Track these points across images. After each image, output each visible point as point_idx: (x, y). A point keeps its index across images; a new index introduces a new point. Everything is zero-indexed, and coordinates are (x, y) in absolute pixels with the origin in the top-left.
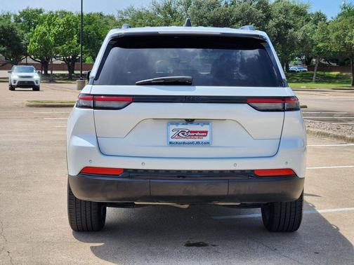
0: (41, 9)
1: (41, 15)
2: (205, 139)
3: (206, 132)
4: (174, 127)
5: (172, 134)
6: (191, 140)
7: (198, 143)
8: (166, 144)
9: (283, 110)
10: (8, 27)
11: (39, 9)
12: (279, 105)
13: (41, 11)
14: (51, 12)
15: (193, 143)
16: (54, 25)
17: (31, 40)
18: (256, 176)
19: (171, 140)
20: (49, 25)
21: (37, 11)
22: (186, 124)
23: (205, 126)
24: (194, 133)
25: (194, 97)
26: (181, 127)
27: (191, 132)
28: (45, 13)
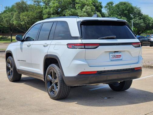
2: (121, 58)
3: (121, 56)
4: (111, 54)
5: (111, 57)
6: (117, 59)
7: (119, 59)
15: (117, 60)
19: (111, 59)
22: (115, 53)
23: (120, 53)
25: (115, 43)
26: (113, 54)
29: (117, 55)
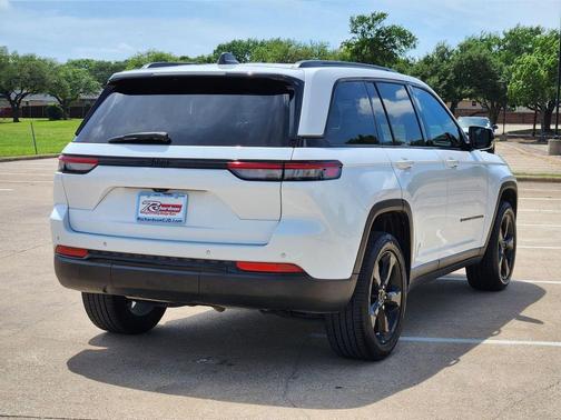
0: (538, 28)
1: (538, 36)
2: (179, 216)
3: (180, 207)
4: (144, 198)
5: (142, 207)
6: (161, 216)
7: (169, 220)
8: (134, 220)
9: (282, 179)
10: (479, 57)
11: (534, 28)
12: (278, 173)
13: (538, 31)
14: (554, 31)
15: (163, 220)
16: (551, 53)
17: (513, 76)
18: (238, 269)
19: (140, 215)
20: (543, 51)
21: (532, 30)
23: (179, 198)
24: (166, 208)
26: (153, 199)
27: (163, 206)
28: (545, 33)
29: (164, 204)
